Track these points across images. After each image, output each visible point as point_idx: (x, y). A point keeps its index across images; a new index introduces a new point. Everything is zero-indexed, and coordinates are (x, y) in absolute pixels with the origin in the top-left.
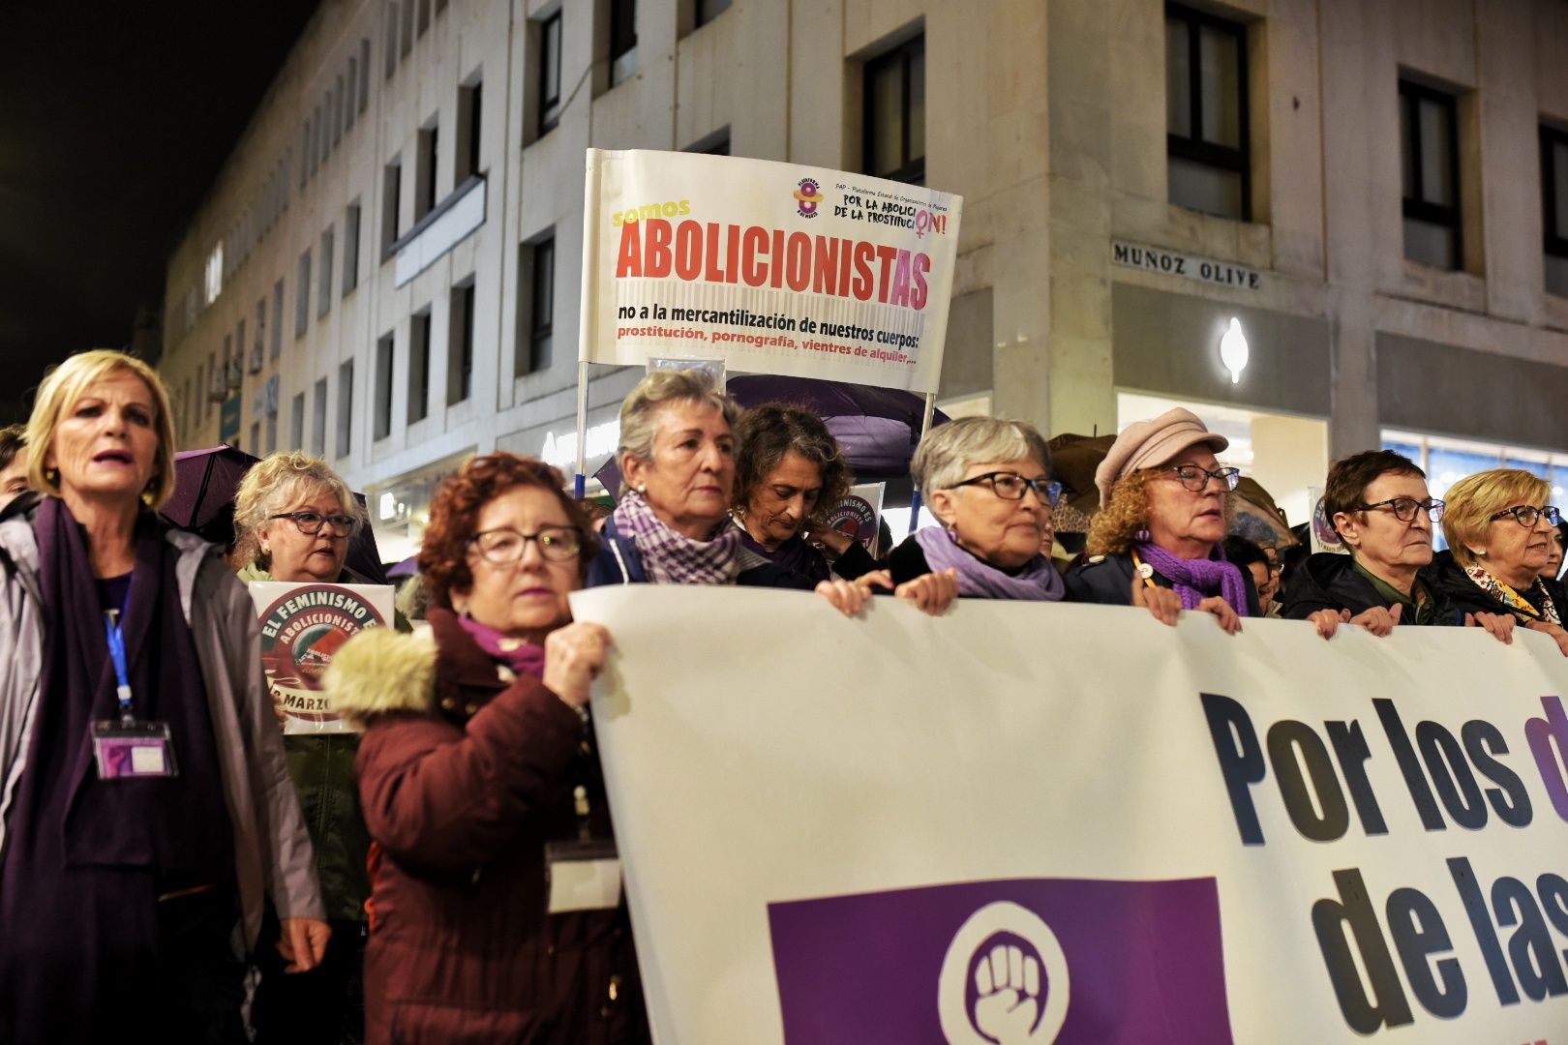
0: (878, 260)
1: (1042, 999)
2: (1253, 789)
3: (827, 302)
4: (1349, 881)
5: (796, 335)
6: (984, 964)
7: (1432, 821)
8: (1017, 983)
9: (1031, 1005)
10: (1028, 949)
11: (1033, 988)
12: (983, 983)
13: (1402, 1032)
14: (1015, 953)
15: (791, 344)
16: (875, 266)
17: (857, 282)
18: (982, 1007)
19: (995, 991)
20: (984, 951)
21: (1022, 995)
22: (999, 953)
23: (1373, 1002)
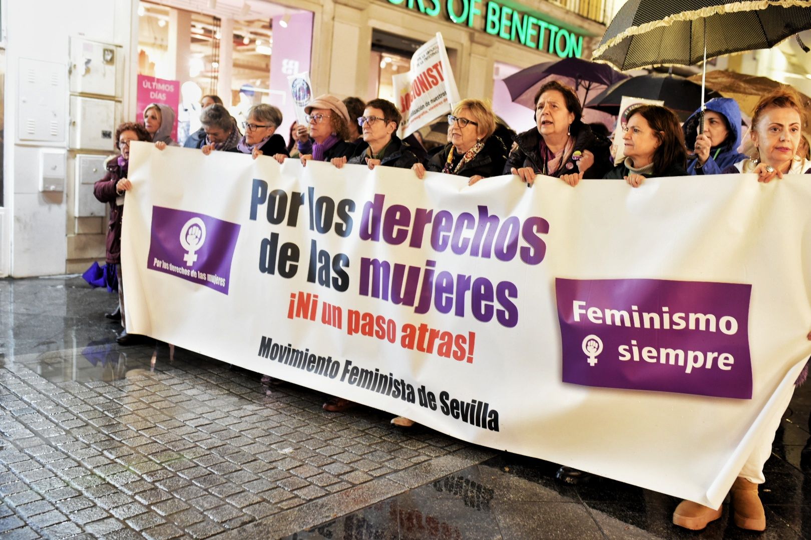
0: (434, 70)
1: (200, 239)
2: (259, 206)
3: (428, 94)
4: (275, 237)
5: (426, 109)
6: (191, 228)
7: (312, 228)
8: (196, 234)
9: (198, 239)
10: (200, 228)
11: (199, 236)
12: (190, 232)
13: (270, 276)
14: (198, 228)
15: (426, 112)
16: (435, 73)
17: (433, 82)
18: (188, 237)
19: (192, 234)
20: (192, 226)
21: (197, 237)
22: (195, 227)
23: (267, 266)
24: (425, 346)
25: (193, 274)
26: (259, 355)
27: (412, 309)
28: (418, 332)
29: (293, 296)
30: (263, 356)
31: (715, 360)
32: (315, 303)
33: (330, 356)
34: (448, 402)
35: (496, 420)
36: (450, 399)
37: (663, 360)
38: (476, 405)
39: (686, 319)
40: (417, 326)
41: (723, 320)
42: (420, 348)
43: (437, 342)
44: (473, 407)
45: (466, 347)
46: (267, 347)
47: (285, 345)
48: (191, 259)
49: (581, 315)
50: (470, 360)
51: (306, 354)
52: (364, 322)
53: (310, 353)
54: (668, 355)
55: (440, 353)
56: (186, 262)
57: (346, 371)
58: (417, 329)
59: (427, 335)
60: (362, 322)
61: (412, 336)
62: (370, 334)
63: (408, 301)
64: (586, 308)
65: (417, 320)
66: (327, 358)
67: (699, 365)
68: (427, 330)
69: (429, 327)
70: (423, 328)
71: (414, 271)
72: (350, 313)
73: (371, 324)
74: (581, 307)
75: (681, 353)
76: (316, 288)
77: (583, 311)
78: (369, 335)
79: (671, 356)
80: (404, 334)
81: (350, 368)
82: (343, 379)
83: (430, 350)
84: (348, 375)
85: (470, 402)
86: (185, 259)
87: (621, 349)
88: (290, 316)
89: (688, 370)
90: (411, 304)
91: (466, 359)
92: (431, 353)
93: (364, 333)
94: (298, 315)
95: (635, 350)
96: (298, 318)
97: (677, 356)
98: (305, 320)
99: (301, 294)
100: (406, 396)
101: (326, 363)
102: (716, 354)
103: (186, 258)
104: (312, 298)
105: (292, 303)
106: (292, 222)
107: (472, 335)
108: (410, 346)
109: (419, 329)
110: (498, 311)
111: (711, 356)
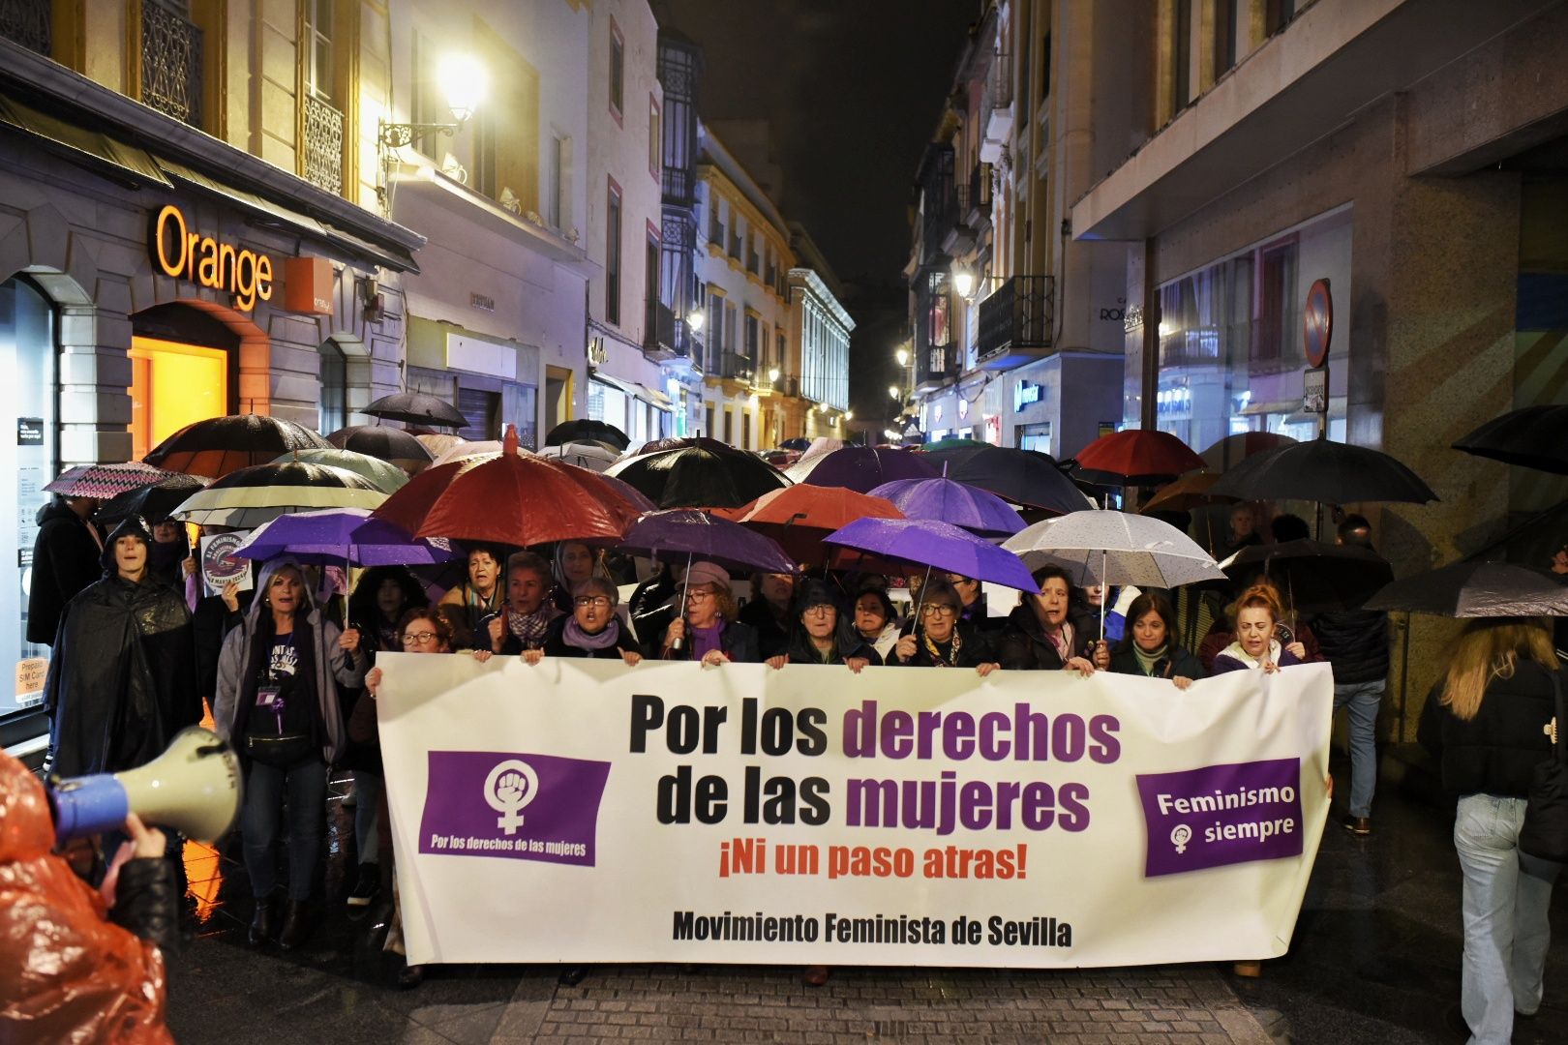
1: (525, 792)
2: (649, 733)
4: (685, 772)
6: (504, 778)
8: (516, 786)
9: (520, 794)
10: (523, 776)
11: (522, 787)
12: (502, 784)
13: (683, 826)
14: (517, 776)
18: (499, 790)
19: (506, 787)
20: (505, 774)
21: (517, 789)
22: (510, 776)
23: (673, 815)
24: (957, 870)
25: (521, 845)
26: (676, 937)
27: (934, 831)
28: (945, 857)
29: (725, 845)
30: (683, 938)
31: (1281, 826)
32: (761, 850)
33: (799, 914)
34: (1001, 928)
35: (1068, 934)
36: (1004, 923)
37: (1241, 836)
38: (1040, 922)
39: (1257, 795)
40: (943, 849)
41: (1284, 790)
42: (951, 874)
43: (972, 864)
44: (1036, 926)
45: (1015, 862)
46: (685, 925)
47: (718, 914)
48: (510, 823)
49: (1168, 808)
50: (1022, 876)
51: (759, 921)
52: (855, 859)
53: (764, 918)
54: (1244, 829)
55: (978, 874)
56: (503, 829)
57: (829, 928)
58: (944, 853)
59: (957, 858)
60: (851, 860)
61: (939, 863)
62: (866, 872)
63: (927, 822)
64: (1172, 800)
65: (942, 843)
66: (794, 918)
67: (1269, 833)
68: (956, 853)
69: (958, 849)
70: (951, 851)
71: (929, 787)
72: (833, 851)
73: (866, 861)
74: (1166, 800)
75: (1254, 825)
76: (761, 829)
77: (1171, 804)
78: (864, 874)
79: (1247, 829)
80: (928, 861)
81: (835, 922)
82: (828, 938)
83: (964, 874)
84: (834, 933)
85: (1031, 921)
86: (500, 825)
87: (1208, 832)
88: (724, 873)
89: (1262, 840)
90: (932, 825)
91: (1016, 874)
92: (966, 877)
93: (856, 872)
94: (736, 870)
95: (1219, 830)
96: (735, 875)
97: (1252, 829)
98: (748, 875)
99: (737, 842)
100: (930, 938)
101: (795, 924)
102: (1281, 821)
103: (501, 823)
104: (755, 844)
105: (725, 856)
106: (711, 747)
107: (1022, 849)
108: (939, 874)
109: (947, 853)
110: (1060, 816)
111: (1278, 823)
